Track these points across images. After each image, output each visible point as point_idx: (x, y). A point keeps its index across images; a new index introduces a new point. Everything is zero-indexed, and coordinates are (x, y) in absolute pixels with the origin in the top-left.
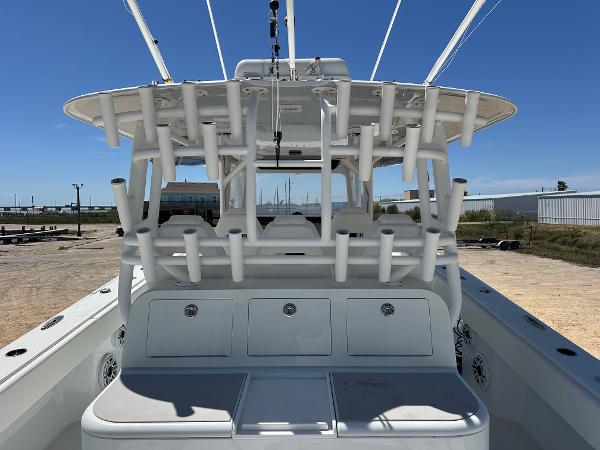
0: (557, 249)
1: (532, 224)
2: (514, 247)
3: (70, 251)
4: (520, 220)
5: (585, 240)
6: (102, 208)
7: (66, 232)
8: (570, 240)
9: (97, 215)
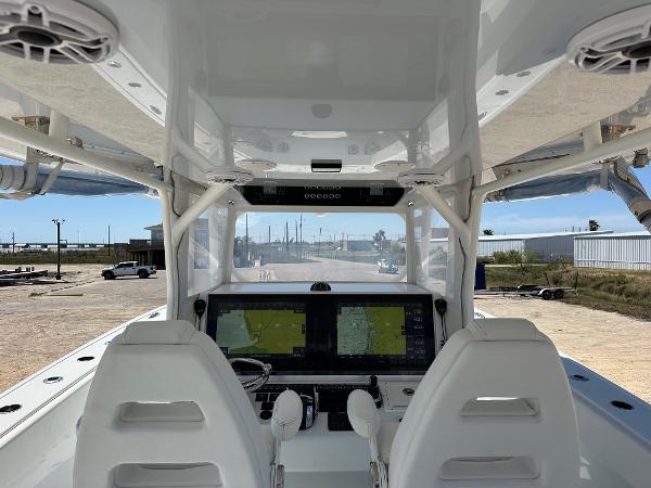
0: (606, 299)
1: (569, 267)
2: (558, 296)
3: (44, 297)
4: (554, 263)
5: (632, 287)
6: (94, 246)
7: (45, 274)
8: (616, 287)
9: (85, 254)
